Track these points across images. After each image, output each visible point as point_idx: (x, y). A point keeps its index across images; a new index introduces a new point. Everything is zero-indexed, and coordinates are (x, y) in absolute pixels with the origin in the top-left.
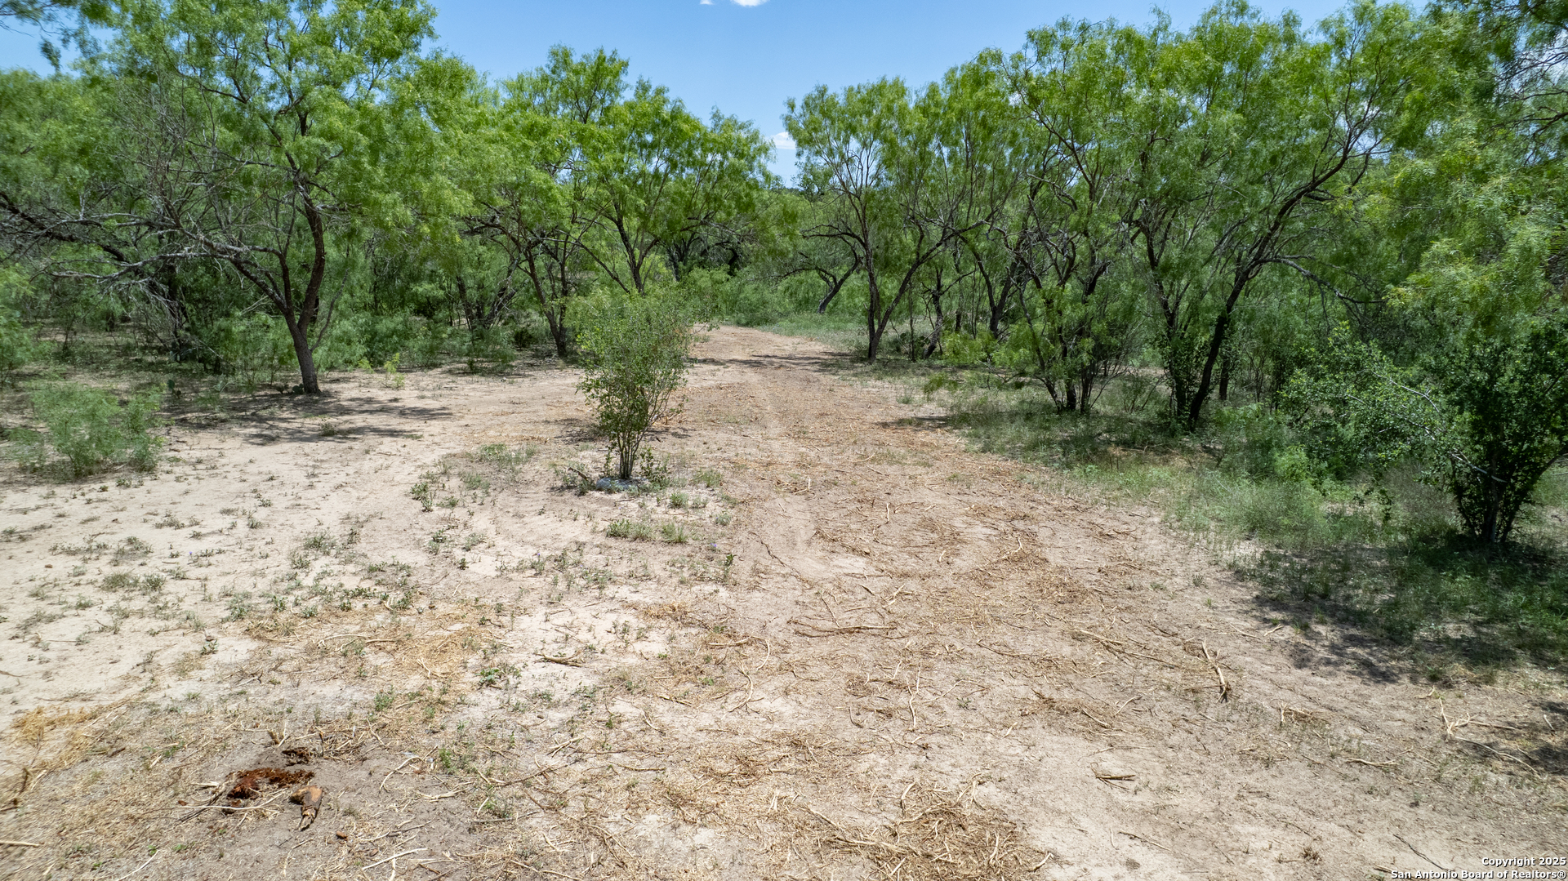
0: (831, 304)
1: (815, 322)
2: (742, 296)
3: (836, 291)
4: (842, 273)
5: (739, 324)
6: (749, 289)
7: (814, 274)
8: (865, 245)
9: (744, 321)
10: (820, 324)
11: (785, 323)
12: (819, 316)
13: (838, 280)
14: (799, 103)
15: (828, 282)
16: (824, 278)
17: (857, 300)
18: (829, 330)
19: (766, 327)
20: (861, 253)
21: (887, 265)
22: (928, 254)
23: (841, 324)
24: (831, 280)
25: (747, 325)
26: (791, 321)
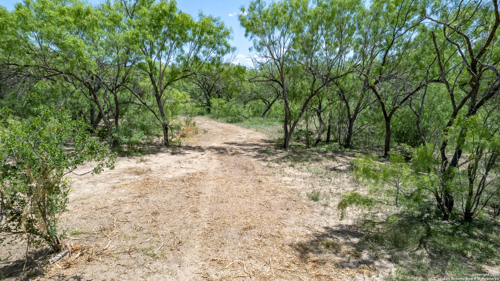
0: (267, 113)
1: (260, 121)
2: (231, 109)
3: (269, 107)
4: (272, 100)
5: (228, 122)
6: (234, 106)
7: (261, 101)
8: (282, 86)
9: (230, 121)
10: (262, 122)
11: (247, 122)
12: (261, 119)
13: (270, 103)
14: (247, 8)
15: (266, 104)
16: (264, 102)
17: (278, 111)
18: (266, 125)
19: (238, 124)
20: (281, 90)
21: (295, 96)
22: (318, 90)
23: (271, 122)
24: (267, 103)
25: (231, 122)
26: (250, 121)
